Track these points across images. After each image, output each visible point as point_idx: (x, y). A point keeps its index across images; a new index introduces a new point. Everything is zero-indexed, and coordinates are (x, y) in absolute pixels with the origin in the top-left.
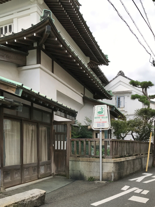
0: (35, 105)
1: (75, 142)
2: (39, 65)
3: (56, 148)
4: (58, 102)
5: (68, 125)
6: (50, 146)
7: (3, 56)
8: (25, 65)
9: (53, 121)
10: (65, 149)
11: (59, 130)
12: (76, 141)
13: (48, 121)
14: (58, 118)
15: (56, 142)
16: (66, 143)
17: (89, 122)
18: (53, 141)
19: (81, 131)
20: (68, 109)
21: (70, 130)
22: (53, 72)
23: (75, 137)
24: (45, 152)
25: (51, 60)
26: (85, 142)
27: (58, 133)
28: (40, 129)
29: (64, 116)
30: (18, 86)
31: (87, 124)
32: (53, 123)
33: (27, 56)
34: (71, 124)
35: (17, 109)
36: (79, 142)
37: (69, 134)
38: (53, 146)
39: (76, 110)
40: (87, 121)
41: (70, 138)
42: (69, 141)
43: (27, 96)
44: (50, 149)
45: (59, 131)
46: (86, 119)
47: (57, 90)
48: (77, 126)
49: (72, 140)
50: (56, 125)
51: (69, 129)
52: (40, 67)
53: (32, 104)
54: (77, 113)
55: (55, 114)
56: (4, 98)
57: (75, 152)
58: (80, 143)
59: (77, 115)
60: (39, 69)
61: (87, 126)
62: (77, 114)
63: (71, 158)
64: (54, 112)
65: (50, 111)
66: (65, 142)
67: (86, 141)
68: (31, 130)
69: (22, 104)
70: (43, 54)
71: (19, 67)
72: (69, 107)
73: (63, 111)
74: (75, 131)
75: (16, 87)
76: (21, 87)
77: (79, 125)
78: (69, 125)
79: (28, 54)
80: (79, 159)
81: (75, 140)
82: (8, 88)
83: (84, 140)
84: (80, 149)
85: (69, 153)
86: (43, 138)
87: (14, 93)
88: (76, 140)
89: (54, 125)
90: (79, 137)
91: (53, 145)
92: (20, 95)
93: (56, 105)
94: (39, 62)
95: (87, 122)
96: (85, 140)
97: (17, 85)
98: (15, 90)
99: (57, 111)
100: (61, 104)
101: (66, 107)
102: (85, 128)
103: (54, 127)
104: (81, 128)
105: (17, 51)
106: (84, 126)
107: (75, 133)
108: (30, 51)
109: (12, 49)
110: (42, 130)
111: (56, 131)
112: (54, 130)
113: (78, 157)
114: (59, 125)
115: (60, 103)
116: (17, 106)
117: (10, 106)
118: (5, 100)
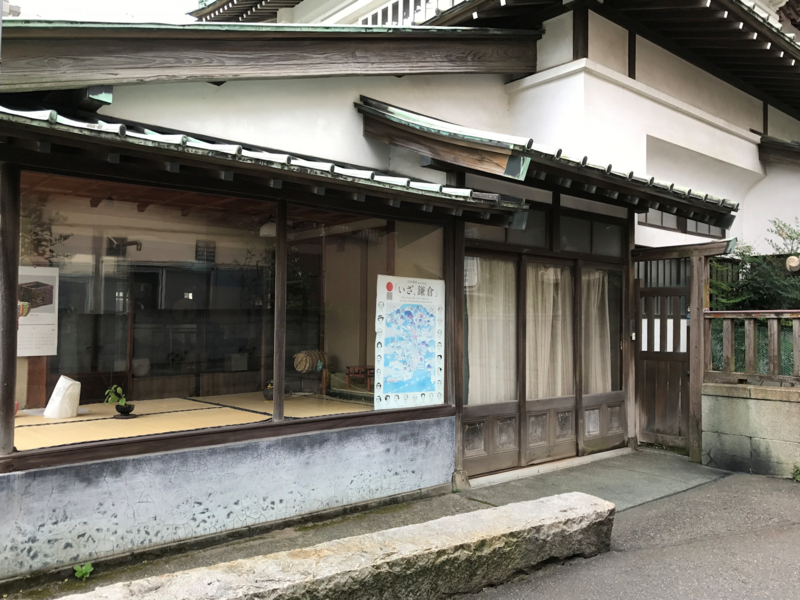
0: (567, 201)
1: (725, 322)
2: (582, 63)
3: (644, 348)
4: (656, 181)
5: (695, 259)
6: (621, 340)
7: (463, 60)
8: (532, 71)
9: (632, 248)
10: (683, 349)
11: (654, 281)
12: (732, 319)
13: (614, 250)
14: (651, 235)
15: (645, 322)
16: (688, 328)
17: (788, 241)
18: (632, 322)
19: (753, 279)
20: (697, 199)
21: (704, 278)
22: (632, 74)
23: (724, 301)
24: (603, 360)
25: (625, 32)
26: (775, 322)
27: (651, 293)
28: (584, 278)
29: (675, 227)
30: (517, 148)
31: (783, 247)
32: (633, 256)
33: (539, 42)
34: (707, 254)
35: (510, 223)
36: (746, 322)
37: (701, 293)
38: (634, 338)
39: (733, 201)
40: (780, 235)
41: (706, 310)
42: (702, 319)
43: (543, 177)
44: (621, 352)
45: (654, 285)
46: (774, 229)
47: (648, 136)
48: (732, 261)
49: (712, 317)
50: (642, 264)
51: (701, 274)
52: (585, 70)
53: (556, 199)
54: (736, 210)
55: (640, 223)
56: (471, 193)
57: (728, 364)
58: (749, 327)
59: (733, 217)
60: (582, 75)
61: (783, 257)
62: (733, 213)
63: (711, 384)
64: (636, 215)
65: (620, 212)
66: (684, 323)
67: (779, 320)
68: (552, 282)
69: (527, 202)
70: (595, 21)
71: (512, 81)
72: (700, 192)
73: (675, 210)
74: (722, 280)
75: (510, 153)
76: (526, 151)
77: (742, 254)
78: (700, 259)
79: (544, 32)
80: (745, 389)
81: (726, 317)
82: (481, 160)
83: (773, 316)
84: (752, 351)
85: (699, 365)
86: (594, 311)
87: (500, 172)
88: (734, 316)
89: (636, 263)
90: (744, 301)
91: (634, 335)
92: (522, 177)
93: (649, 191)
94: (580, 51)
95: (779, 241)
96: (776, 314)
97: (512, 147)
98: (504, 162)
99: (646, 211)
100: (668, 184)
101: (687, 192)
102: (769, 263)
103: (638, 269)
104: (749, 266)
105: (506, 32)
106: (764, 258)
107: (724, 286)
108: (547, 24)
109: (492, 31)
110: (589, 281)
111: (642, 285)
112: (637, 281)
113: (741, 381)
114: (654, 263)
115: (662, 181)
116: (510, 213)
117: (488, 217)
118: (474, 199)
